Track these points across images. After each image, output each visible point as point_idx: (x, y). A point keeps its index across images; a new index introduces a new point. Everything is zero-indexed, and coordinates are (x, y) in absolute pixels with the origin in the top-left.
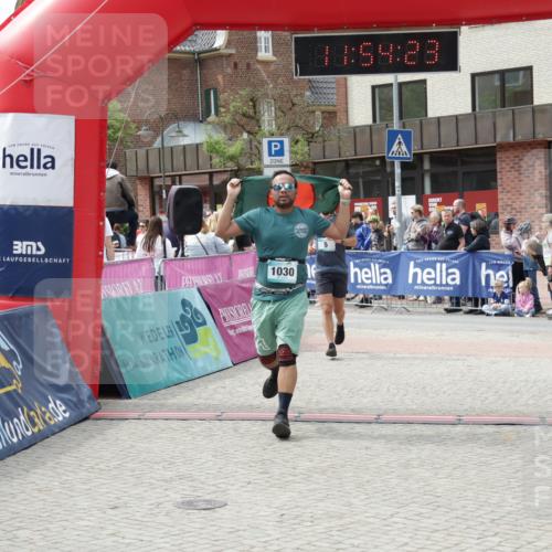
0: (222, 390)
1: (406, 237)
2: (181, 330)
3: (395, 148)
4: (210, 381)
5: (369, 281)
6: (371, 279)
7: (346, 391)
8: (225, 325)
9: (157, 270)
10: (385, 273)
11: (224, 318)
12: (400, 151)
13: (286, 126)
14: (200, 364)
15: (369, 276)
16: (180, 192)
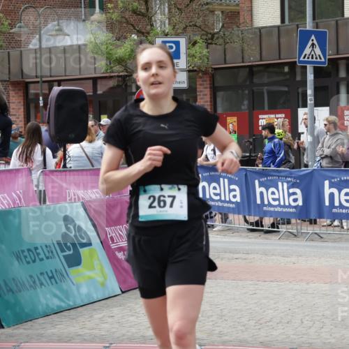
0: (110, 320)
1: (318, 153)
2: (63, 251)
3: (307, 51)
4: (95, 310)
5: (277, 203)
6: (279, 200)
7: (252, 323)
8: (113, 246)
9: (35, 182)
10: (294, 194)
11: (112, 238)
12: (313, 53)
13: (182, 26)
14: (84, 290)
15: (276, 196)
16: (62, 93)
